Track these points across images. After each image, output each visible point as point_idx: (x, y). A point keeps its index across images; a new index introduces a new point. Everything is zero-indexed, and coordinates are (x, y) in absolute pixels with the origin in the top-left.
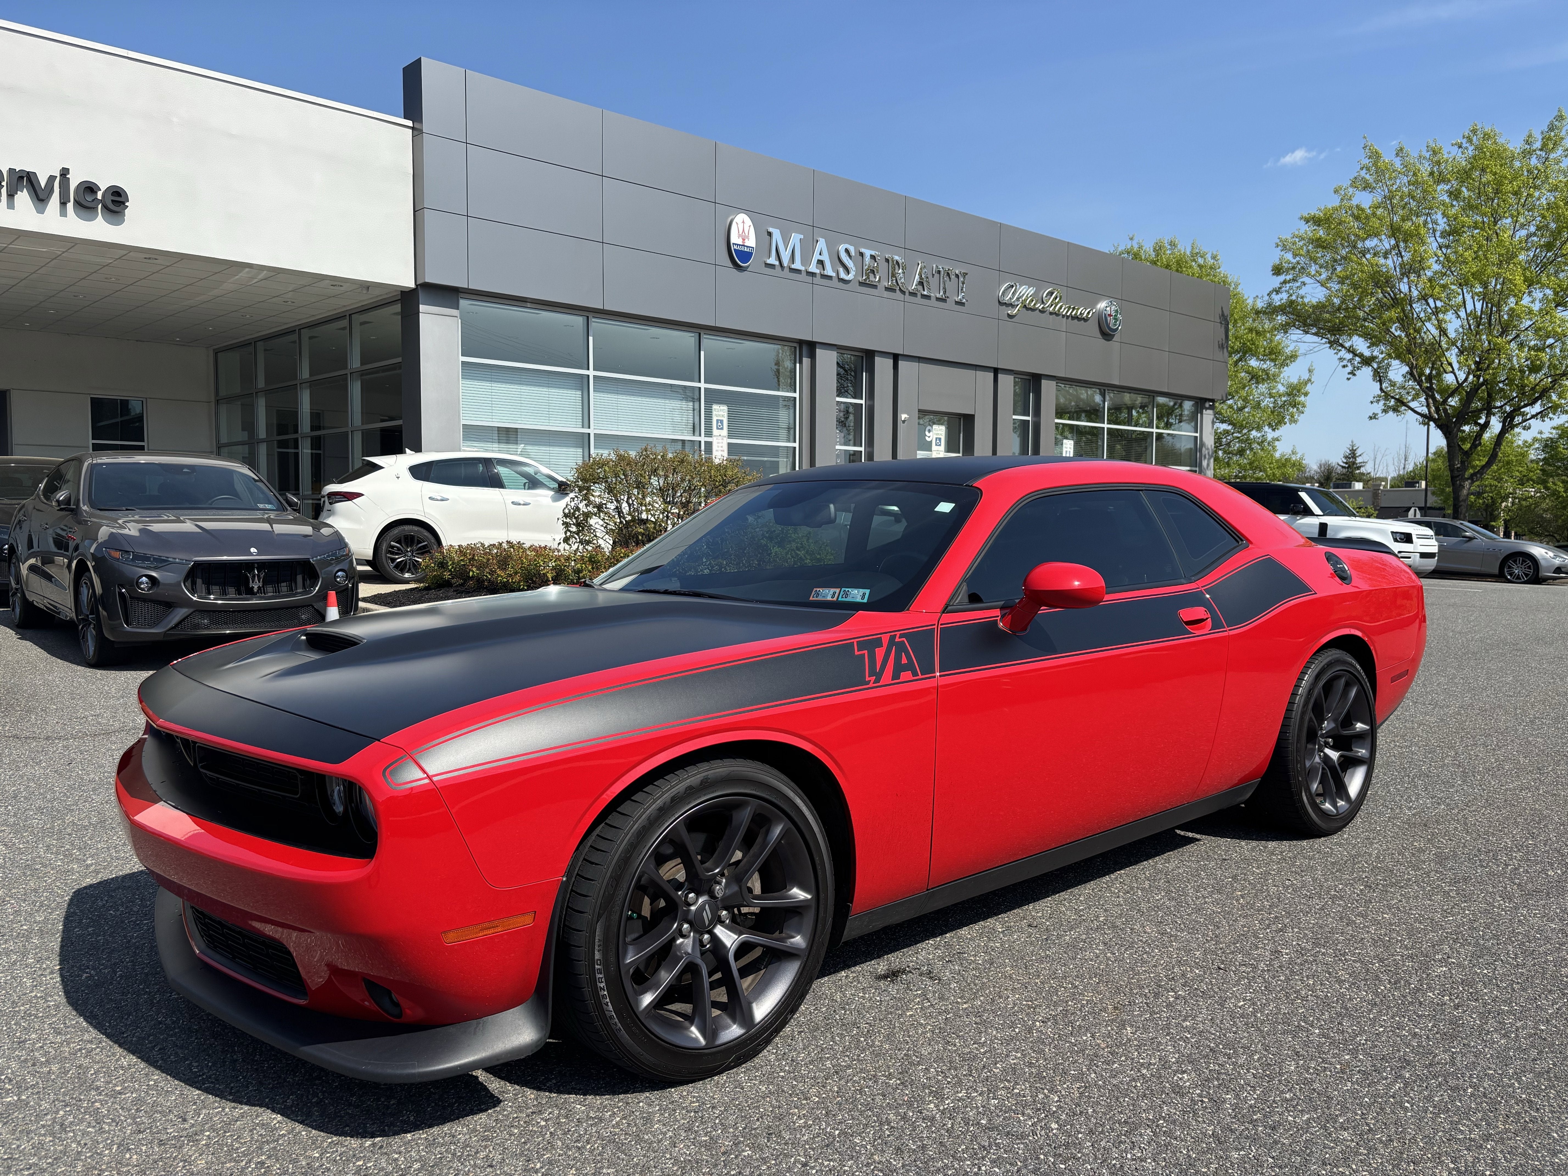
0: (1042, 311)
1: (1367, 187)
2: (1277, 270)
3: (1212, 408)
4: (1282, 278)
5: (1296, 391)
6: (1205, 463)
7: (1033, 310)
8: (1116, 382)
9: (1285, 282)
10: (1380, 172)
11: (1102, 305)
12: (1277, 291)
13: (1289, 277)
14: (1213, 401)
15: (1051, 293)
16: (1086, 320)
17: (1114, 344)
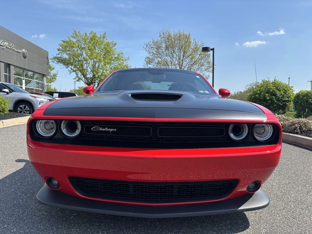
0: (10, 49)
1: (74, 37)
2: (59, 50)
3: (46, 77)
4: (60, 52)
5: (55, 75)
6: (45, 88)
7: (8, 48)
8: (27, 68)
9: (60, 53)
10: (76, 35)
11: (24, 50)
12: (59, 54)
13: (61, 52)
14: (46, 75)
15: (12, 45)
16: (20, 53)
17: (26, 60)
